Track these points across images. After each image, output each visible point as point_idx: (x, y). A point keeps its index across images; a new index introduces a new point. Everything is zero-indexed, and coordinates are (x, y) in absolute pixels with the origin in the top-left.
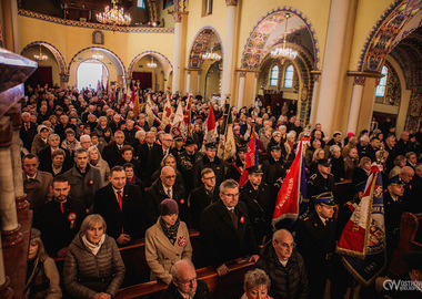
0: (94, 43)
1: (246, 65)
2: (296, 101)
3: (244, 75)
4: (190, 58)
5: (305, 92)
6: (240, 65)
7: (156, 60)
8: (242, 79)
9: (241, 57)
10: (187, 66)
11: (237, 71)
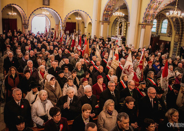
0: (44, 4)
1: (146, 21)
2: (170, 42)
3: (145, 28)
4: (104, 15)
5: (177, 37)
6: (142, 21)
7: (80, 16)
8: (143, 30)
9: (143, 16)
10: (101, 20)
11: (139, 24)
